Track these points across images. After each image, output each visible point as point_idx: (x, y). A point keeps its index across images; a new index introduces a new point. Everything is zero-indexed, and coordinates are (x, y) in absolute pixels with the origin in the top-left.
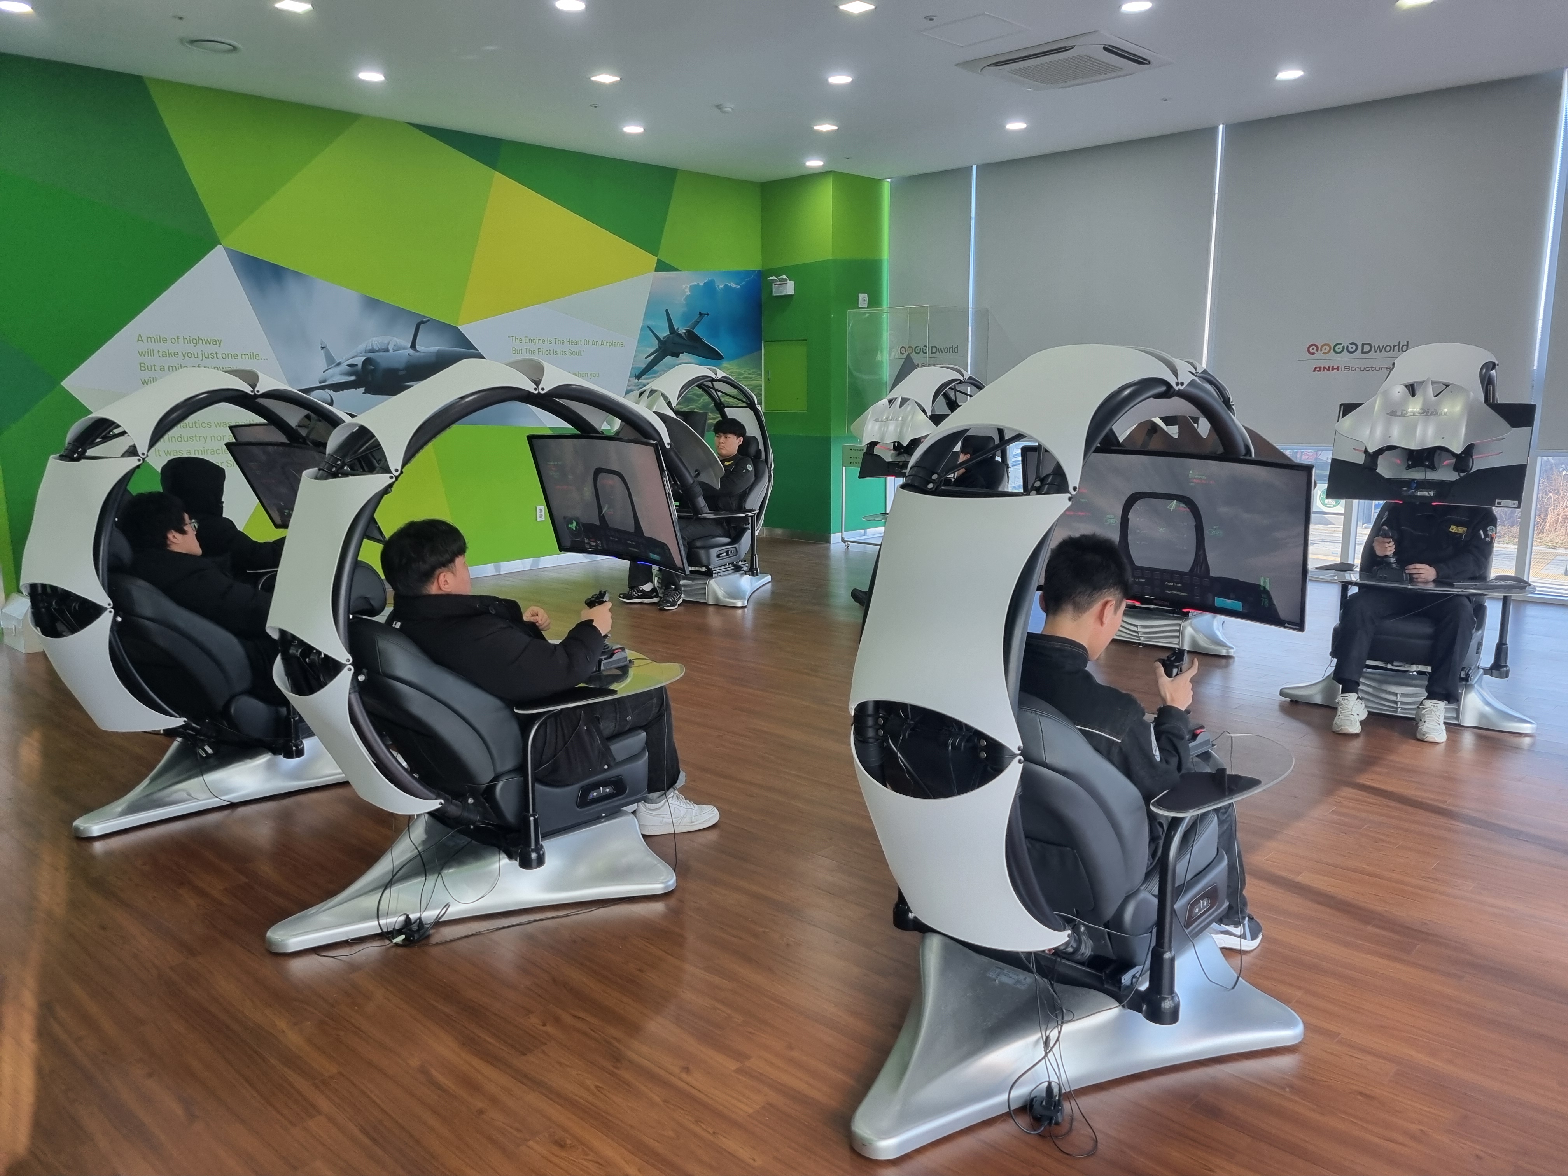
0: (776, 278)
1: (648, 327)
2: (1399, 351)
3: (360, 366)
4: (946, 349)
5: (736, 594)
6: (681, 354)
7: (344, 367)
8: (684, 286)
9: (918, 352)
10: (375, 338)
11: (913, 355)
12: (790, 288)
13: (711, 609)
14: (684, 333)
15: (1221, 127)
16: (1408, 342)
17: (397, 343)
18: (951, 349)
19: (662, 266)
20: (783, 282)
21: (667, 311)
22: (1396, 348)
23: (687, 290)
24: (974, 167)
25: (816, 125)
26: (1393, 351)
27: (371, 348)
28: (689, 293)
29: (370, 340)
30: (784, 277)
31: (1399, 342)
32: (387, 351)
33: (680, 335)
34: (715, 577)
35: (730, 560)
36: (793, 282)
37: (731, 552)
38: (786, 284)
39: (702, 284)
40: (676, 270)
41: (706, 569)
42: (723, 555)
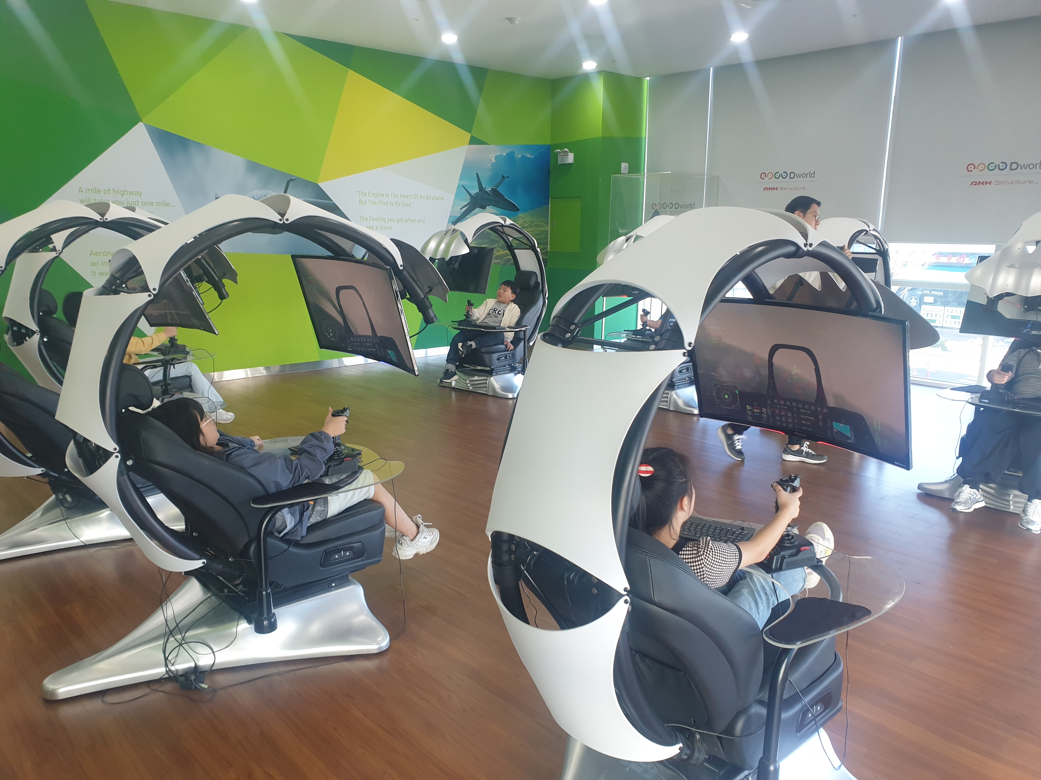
0: (560, 151)
1: (462, 185)
4: (686, 206)
5: (509, 388)
6: (487, 207)
8: (490, 156)
10: (255, 191)
11: (661, 210)
12: (570, 158)
13: (490, 398)
14: (490, 190)
15: (900, 40)
18: (689, 206)
19: (474, 141)
20: (566, 154)
21: (477, 174)
23: (493, 159)
24: (711, 69)
28: (494, 161)
30: (566, 150)
34: (495, 375)
35: (507, 362)
36: (573, 154)
37: (509, 357)
38: (567, 155)
39: (504, 154)
40: (487, 144)
41: (488, 369)
42: (502, 358)
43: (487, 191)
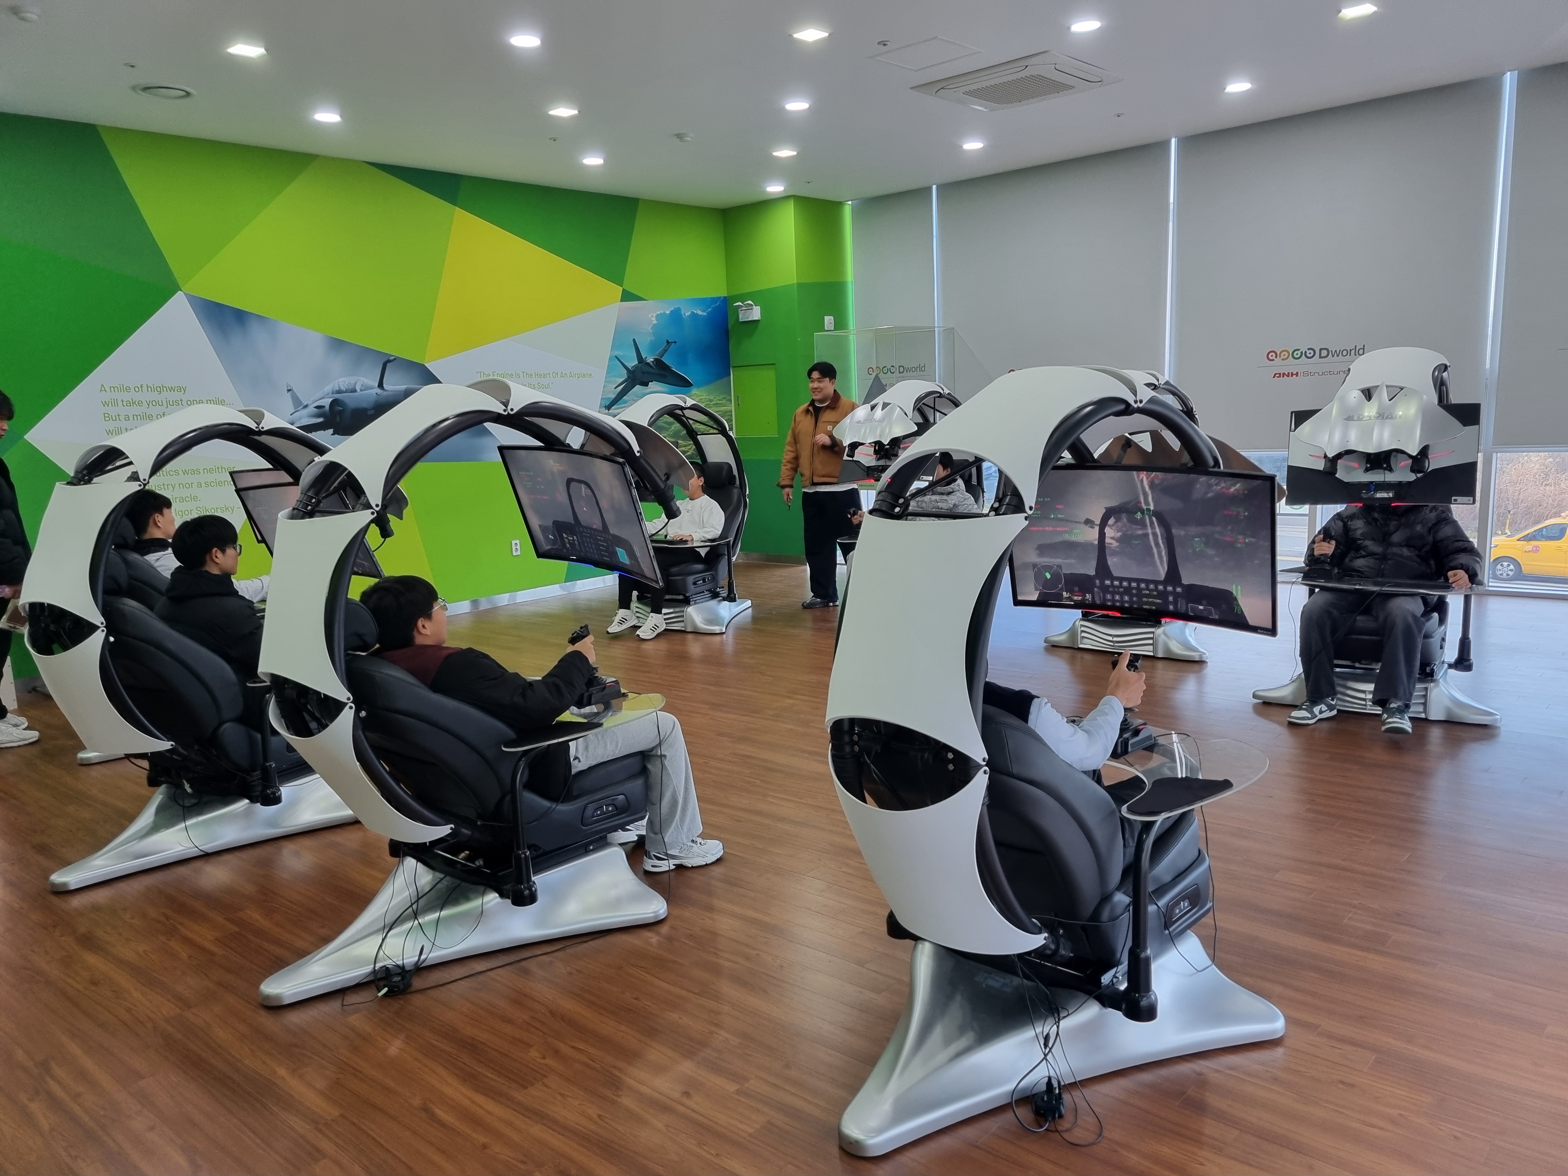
0: (741, 304)
1: (616, 357)
2: (1355, 355)
3: (327, 407)
4: (914, 369)
5: (714, 620)
6: (650, 383)
7: (311, 409)
8: (650, 316)
9: (885, 372)
10: (341, 380)
11: (881, 375)
12: (756, 314)
13: (690, 636)
14: (653, 362)
15: (1173, 141)
16: (1364, 346)
17: (364, 382)
18: (918, 368)
19: (627, 296)
20: (749, 307)
21: (634, 340)
22: (1353, 352)
23: (654, 319)
24: (934, 187)
25: (774, 151)
26: (1350, 355)
27: (337, 389)
28: (655, 322)
29: (337, 381)
30: (750, 302)
31: (1356, 346)
32: (354, 391)
33: (648, 364)
34: (693, 605)
35: (707, 587)
36: (759, 307)
37: (708, 579)
38: (752, 309)
39: (668, 312)
40: (642, 299)
41: (681, 597)
42: (700, 582)
43: (648, 363)
